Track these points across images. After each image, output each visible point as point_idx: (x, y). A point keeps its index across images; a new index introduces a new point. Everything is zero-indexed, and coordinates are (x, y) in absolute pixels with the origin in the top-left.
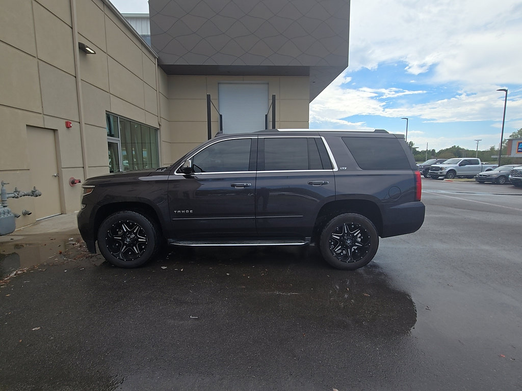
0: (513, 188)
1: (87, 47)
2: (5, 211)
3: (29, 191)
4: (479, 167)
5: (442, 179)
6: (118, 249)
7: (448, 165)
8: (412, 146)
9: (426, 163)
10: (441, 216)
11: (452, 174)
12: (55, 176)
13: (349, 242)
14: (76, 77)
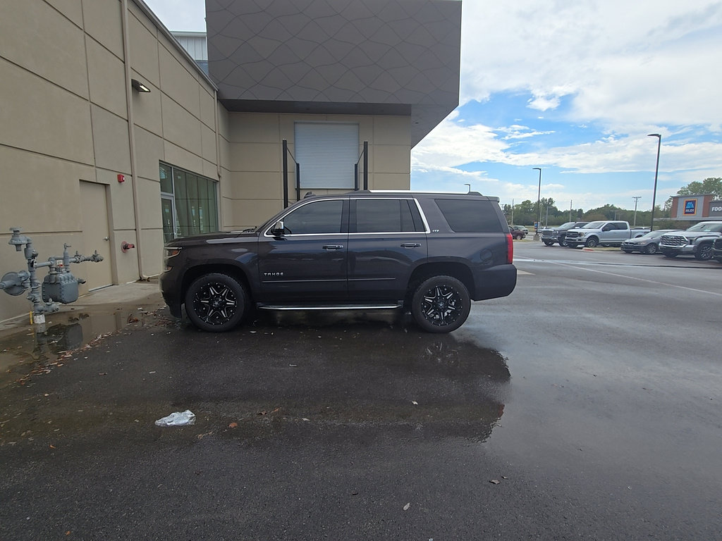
0: (664, 258)
1: (142, 85)
2: (70, 276)
3: (90, 255)
4: (627, 233)
5: (581, 248)
6: (206, 313)
7: (589, 230)
8: (552, 204)
9: (562, 227)
10: (558, 287)
11: (593, 241)
12: (107, 240)
13: (441, 305)
14: (128, 121)
